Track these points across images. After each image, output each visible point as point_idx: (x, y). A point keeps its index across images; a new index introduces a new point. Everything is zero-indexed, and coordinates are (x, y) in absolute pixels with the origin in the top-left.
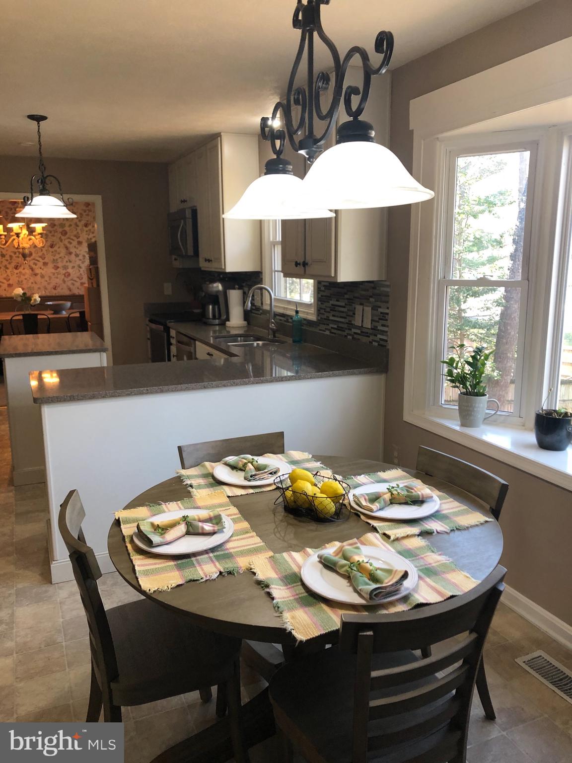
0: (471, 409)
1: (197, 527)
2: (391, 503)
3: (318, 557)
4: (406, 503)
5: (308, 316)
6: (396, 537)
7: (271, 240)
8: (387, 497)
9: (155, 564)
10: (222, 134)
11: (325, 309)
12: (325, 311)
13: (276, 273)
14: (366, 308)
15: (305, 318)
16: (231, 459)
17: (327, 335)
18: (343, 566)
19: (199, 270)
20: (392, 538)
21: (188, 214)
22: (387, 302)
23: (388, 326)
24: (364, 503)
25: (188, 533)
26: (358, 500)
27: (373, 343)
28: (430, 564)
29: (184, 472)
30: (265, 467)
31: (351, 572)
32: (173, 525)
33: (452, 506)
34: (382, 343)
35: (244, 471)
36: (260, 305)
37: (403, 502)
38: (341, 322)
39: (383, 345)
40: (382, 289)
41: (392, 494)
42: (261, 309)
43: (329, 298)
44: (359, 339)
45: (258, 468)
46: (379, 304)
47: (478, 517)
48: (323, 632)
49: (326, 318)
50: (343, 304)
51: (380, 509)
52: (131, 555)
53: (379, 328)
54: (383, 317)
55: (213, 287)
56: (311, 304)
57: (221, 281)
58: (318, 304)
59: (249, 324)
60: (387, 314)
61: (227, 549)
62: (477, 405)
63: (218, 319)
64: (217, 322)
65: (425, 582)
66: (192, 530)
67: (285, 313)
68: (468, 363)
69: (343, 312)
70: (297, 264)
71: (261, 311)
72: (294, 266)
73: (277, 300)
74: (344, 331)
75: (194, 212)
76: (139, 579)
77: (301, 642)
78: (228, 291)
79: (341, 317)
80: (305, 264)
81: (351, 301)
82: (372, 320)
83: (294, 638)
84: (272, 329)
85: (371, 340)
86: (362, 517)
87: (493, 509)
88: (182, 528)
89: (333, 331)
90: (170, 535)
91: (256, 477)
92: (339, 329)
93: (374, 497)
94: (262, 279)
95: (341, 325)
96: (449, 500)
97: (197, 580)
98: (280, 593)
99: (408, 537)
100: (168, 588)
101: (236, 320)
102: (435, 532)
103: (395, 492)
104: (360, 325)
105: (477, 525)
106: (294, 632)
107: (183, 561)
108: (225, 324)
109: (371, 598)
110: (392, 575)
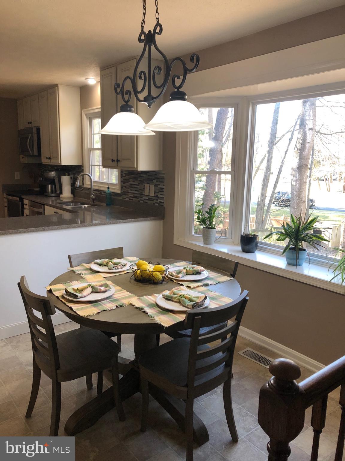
0: (209, 235)
1: (97, 289)
2: (186, 274)
3: (162, 295)
4: (193, 274)
5: (115, 191)
6: (193, 287)
7: (89, 147)
8: (185, 271)
9: (81, 306)
10: (59, 85)
11: (126, 186)
12: (126, 188)
13: (92, 166)
14: (151, 186)
15: (113, 192)
16: (98, 261)
17: (127, 201)
18: (176, 298)
19: (40, 165)
20: (192, 287)
21: (35, 130)
22: (164, 182)
23: (164, 195)
24: (175, 274)
25: (92, 292)
26: (171, 273)
27: (156, 204)
28: (212, 296)
29: (73, 269)
30: (119, 263)
31: (181, 299)
32: (85, 288)
33: (213, 275)
34: (161, 204)
35: (107, 266)
36: (82, 185)
37: (192, 273)
38: (136, 194)
39: (161, 205)
40: (160, 175)
41: (187, 270)
42: (82, 187)
43: (127, 181)
44: (147, 202)
45: (115, 264)
46: (158, 183)
47: (226, 278)
48: (175, 323)
49: (126, 191)
50: (137, 184)
51: (182, 277)
52: (66, 303)
53: (159, 196)
54: (162, 190)
55: (51, 174)
56: (116, 184)
57: (55, 170)
58: (121, 184)
59: (74, 196)
60: (164, 188)
61: (115, 298)
62: (212, 233)
63: (55, 193)
64: (53, 195)
65: (212, 302)
66: (95, 291)
67: (99, 189)
68: (207, 212)
69: (137, 188)
70: (113, 161)
71: (82, 189)
72: (111, 162)
73: (95, 182)
74: (138, 198)
75: (38, 130)
76: (77, 312)
77: (166, 327)
78: (61, 176)
79: (136, 191)
80: (118, 161)
81: (142, 182)
82: (155, 192)
83: (163, 327)
84: (92, 198)
85: (154, 203)
86: (174, 281)
87: (231, 274)
88: (89, 290)
89: (131, 198)
90: (85, 293)
91: (116, 268)
92: (135, 197)
93: (179, 271)
94: (83, 170)
95: (136, 195)
96: (211, 273)
97: (106, 310)
98: (149, 311)
99: (198, 286)
100: (94, 314)
101: (67, 193)
102: (210, 285)
103: (188, 269)
104: (148, 195)
105: (227, 281)
106: (162, 324)
107: (95, 304)
108: (60, 196)
109: (193, 308)
110: (199, 299)
